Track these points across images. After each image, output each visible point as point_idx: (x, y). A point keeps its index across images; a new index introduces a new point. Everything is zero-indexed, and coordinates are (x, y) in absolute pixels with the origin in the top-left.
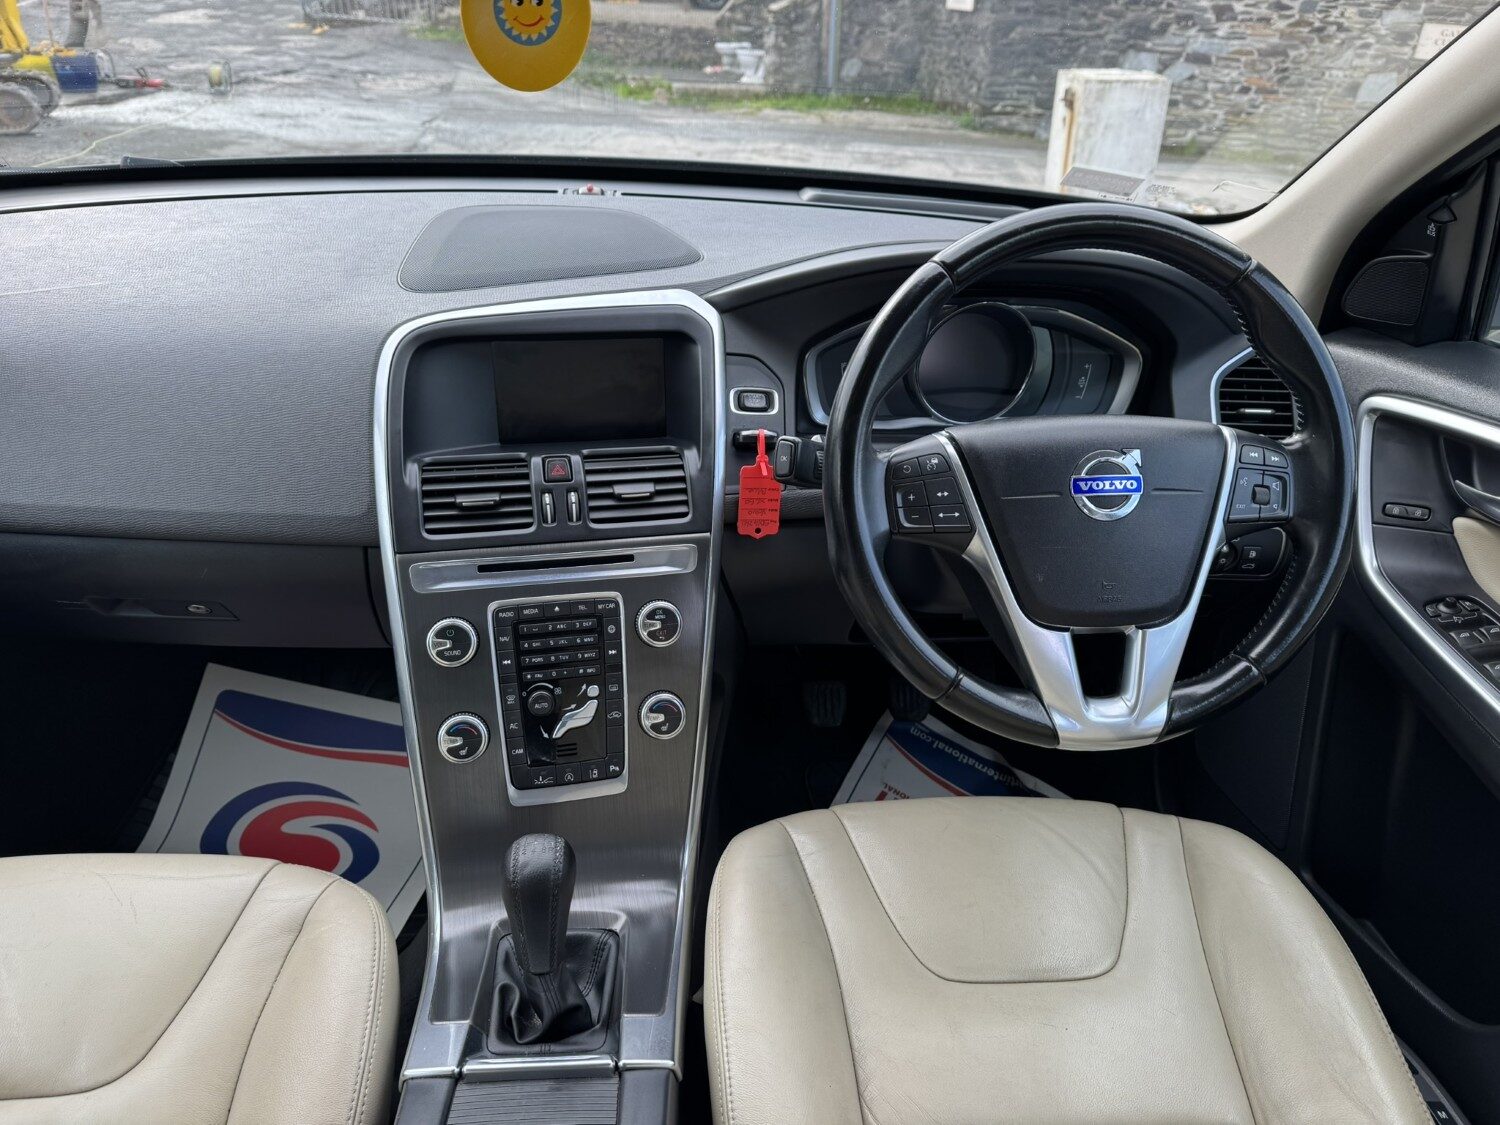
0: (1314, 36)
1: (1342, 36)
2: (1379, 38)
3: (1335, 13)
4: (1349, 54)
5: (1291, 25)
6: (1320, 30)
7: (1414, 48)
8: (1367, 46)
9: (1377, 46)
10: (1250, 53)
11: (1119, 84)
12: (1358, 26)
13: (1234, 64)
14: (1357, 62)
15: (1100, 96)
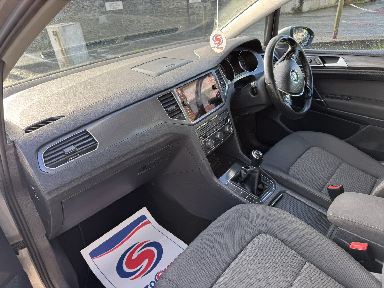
0: (82, 9)
1: (89, 8)
2: (98, 8)
3: (85, 3)
4: (93, 12)
5: (76, 7)
6: (83, 7)
7: (106, 8)
8: (95, 10)
9: (98, 9)
10: (69, 16)
11: (67, 26)
12: (91, 5)
13: (67, 19)
14: (95, 14)
15: (64, 31)
